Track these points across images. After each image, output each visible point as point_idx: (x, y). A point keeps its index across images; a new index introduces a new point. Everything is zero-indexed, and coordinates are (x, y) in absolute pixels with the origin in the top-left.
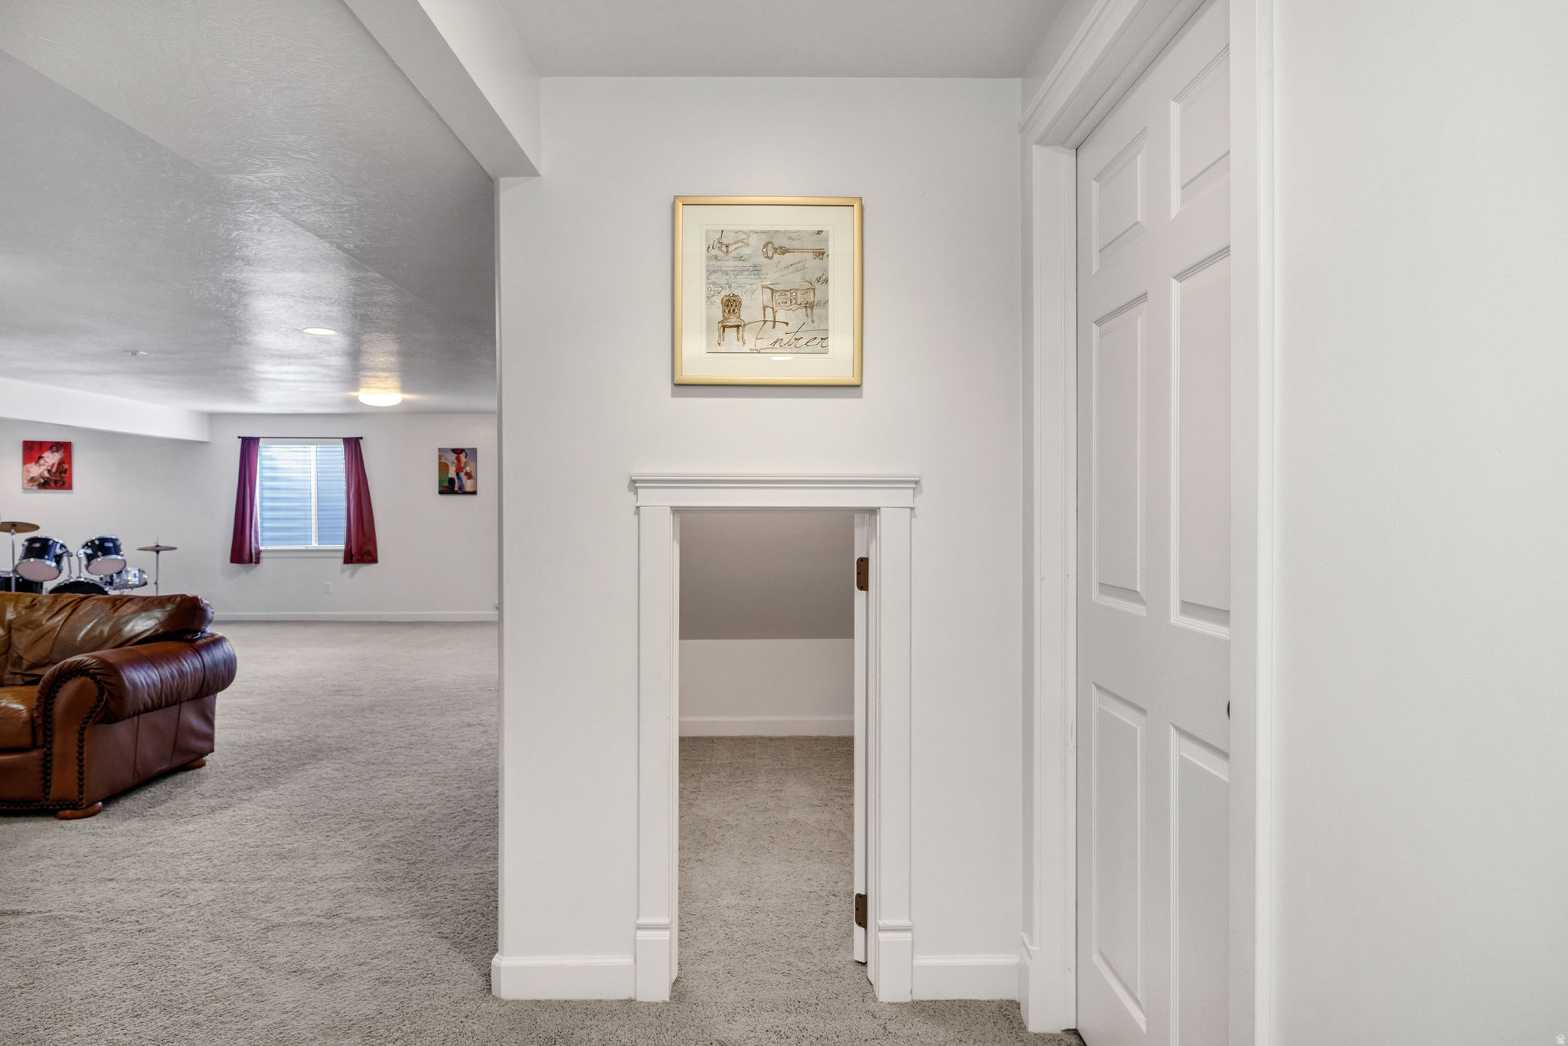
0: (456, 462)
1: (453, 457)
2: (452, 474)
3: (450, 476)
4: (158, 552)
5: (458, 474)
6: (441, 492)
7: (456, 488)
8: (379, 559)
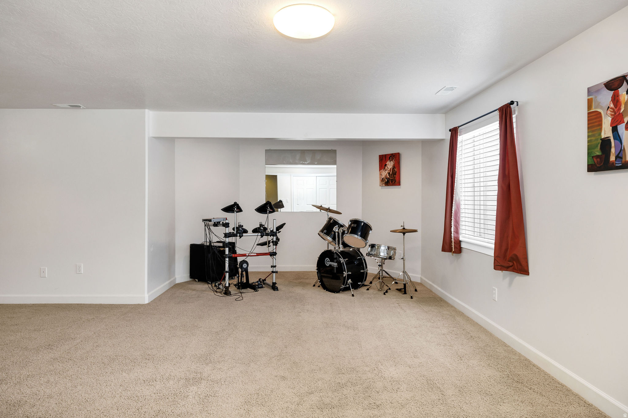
0: (612, 105)
1: (608, 95)
2: (606, 132)
3: (603, 136)
4: (404, 234)
5: (615, 130)
6: (592, 168)
7: (612, 158)
8: (530, 272)
